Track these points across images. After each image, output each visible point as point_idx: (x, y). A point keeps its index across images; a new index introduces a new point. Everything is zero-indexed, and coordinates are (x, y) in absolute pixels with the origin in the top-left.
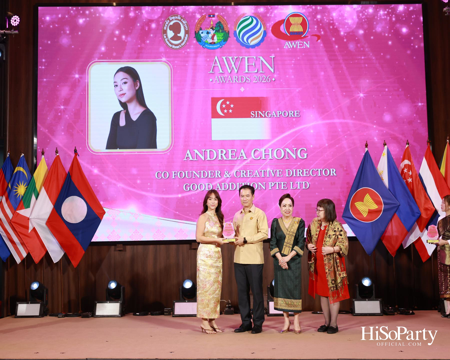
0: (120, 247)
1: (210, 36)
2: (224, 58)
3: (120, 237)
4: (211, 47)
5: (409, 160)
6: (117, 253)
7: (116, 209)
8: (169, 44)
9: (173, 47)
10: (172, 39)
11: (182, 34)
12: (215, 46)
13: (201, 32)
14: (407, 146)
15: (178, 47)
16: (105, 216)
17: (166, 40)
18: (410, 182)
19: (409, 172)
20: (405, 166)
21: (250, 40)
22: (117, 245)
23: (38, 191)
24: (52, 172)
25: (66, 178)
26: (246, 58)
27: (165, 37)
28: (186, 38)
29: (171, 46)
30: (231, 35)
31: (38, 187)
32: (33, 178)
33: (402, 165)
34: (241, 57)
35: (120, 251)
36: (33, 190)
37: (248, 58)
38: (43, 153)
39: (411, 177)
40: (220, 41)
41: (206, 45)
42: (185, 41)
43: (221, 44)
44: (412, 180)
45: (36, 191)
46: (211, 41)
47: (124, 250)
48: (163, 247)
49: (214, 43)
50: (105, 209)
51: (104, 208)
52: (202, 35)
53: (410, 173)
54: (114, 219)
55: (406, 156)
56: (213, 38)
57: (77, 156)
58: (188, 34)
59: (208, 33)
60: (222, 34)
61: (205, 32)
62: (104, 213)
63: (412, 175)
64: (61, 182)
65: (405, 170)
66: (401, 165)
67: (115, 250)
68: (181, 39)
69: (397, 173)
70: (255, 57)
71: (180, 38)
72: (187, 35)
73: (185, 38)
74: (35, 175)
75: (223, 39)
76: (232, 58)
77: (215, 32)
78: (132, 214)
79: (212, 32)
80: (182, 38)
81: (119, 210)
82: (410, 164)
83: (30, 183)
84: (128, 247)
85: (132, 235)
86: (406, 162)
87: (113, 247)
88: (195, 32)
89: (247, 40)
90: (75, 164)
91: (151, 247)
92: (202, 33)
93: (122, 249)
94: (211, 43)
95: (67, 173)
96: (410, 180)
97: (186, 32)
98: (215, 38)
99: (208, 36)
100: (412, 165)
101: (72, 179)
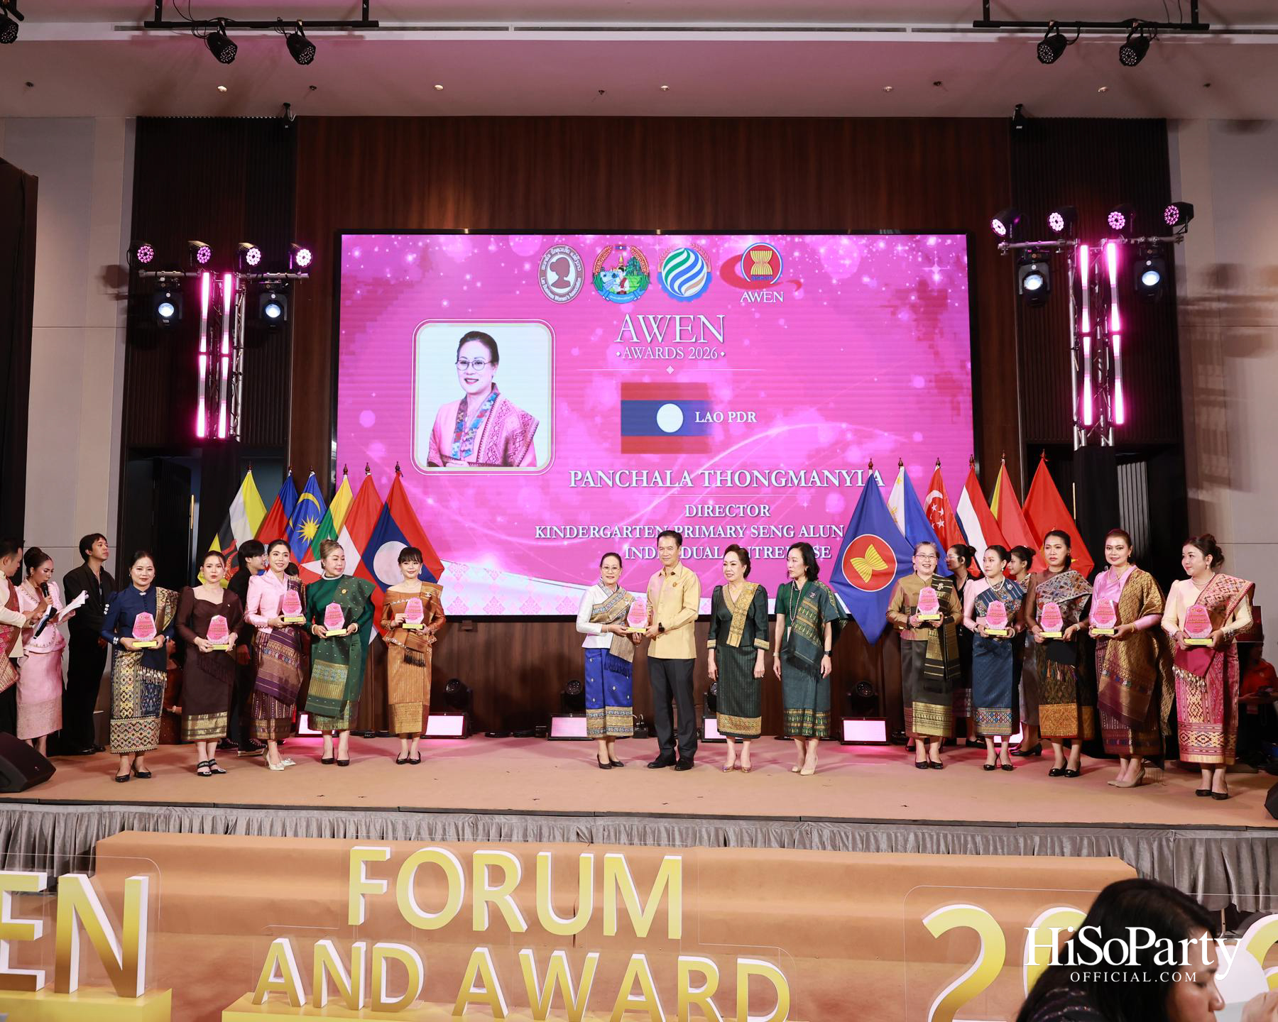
0: (468, 625)
1: (618, 280)
2: (641, 317)
3: (467, 609)
4: (619, 298)
5: (940, 490)
6: (463, 634)
7: (462, 564)
8: (550, 294)
9: (557, 298)
10: (554, 285)
11: (571, 277)
12: (626, 298)
13: (602, 274)
14: (937, 467)
15: (564, 299)
16: (444, 574)
17: (545, 287)
18: (941, 526)
19: (940, 510)
20: (934, 499)
21: (683, 289)
22: (463, 621)
23: (337, 531)
24: (359, 503)
25: (381, 513)
26: (678, 318)
27: (543, 282)
28: (578, 284)
29: (552, 296)
30: (653, 279)
31: (337, 524)
32: (328, 512)
33: (929, 499)
34: (669, 317)
35: (467, 630)
36: (328, 531)
37: (680, 318)
38: (345, 472)
39: (943, 518)
40: (634, 289)
41: (611, 297)
42: (576, 290)
43: (637, 295)
44: (945, 524)
45: (333, 532)
46: (619, 289)
47: (475, 630)
48: (537, 625)
49: (625, 293)
50: (444, 563)
51: (442, 562)
52: (605, 280)
53: (942, 512)
54: (458, 579)
55: (936, 483)
56: (622, 285)
57: (399, 476)
58: (581, 277)
59: (614, 276)
60: (638, 278)
61: (609, 275)
62: (443, 569)
63: (944, 515)
64: (374, 519)
65: (934, 508)
66: (927, 498)
67: (460, 630)
68: (570, 286)
69: (919, 510)
70: (692, 317)
71: (567, 284)
72: (579, 279)
73: (575, 285)
74: (332, 506)
75: (640, 286)
76: (654, 318)
77: (627, 275)
78: (488, 572)
79: (622, 275)
80: (572, 284)
81: (468, 564)
82: (941, 497)
83: (324, 519)
84: (481, 626)
85: (488, 605)
86: (936, 494)
87: (456, 625)
88: (594, 274)
89: (680, 287)
90: (397, 488)
91: (518, 626)
92: (605, 276)
93: (470, 628)
94: (619, 293)
95: (384, 503)
96: (941, 524)
97: (578, 275)
98: (627, 284)
99: (615, 281)
100: (945, 498)
101: (391, 514)
